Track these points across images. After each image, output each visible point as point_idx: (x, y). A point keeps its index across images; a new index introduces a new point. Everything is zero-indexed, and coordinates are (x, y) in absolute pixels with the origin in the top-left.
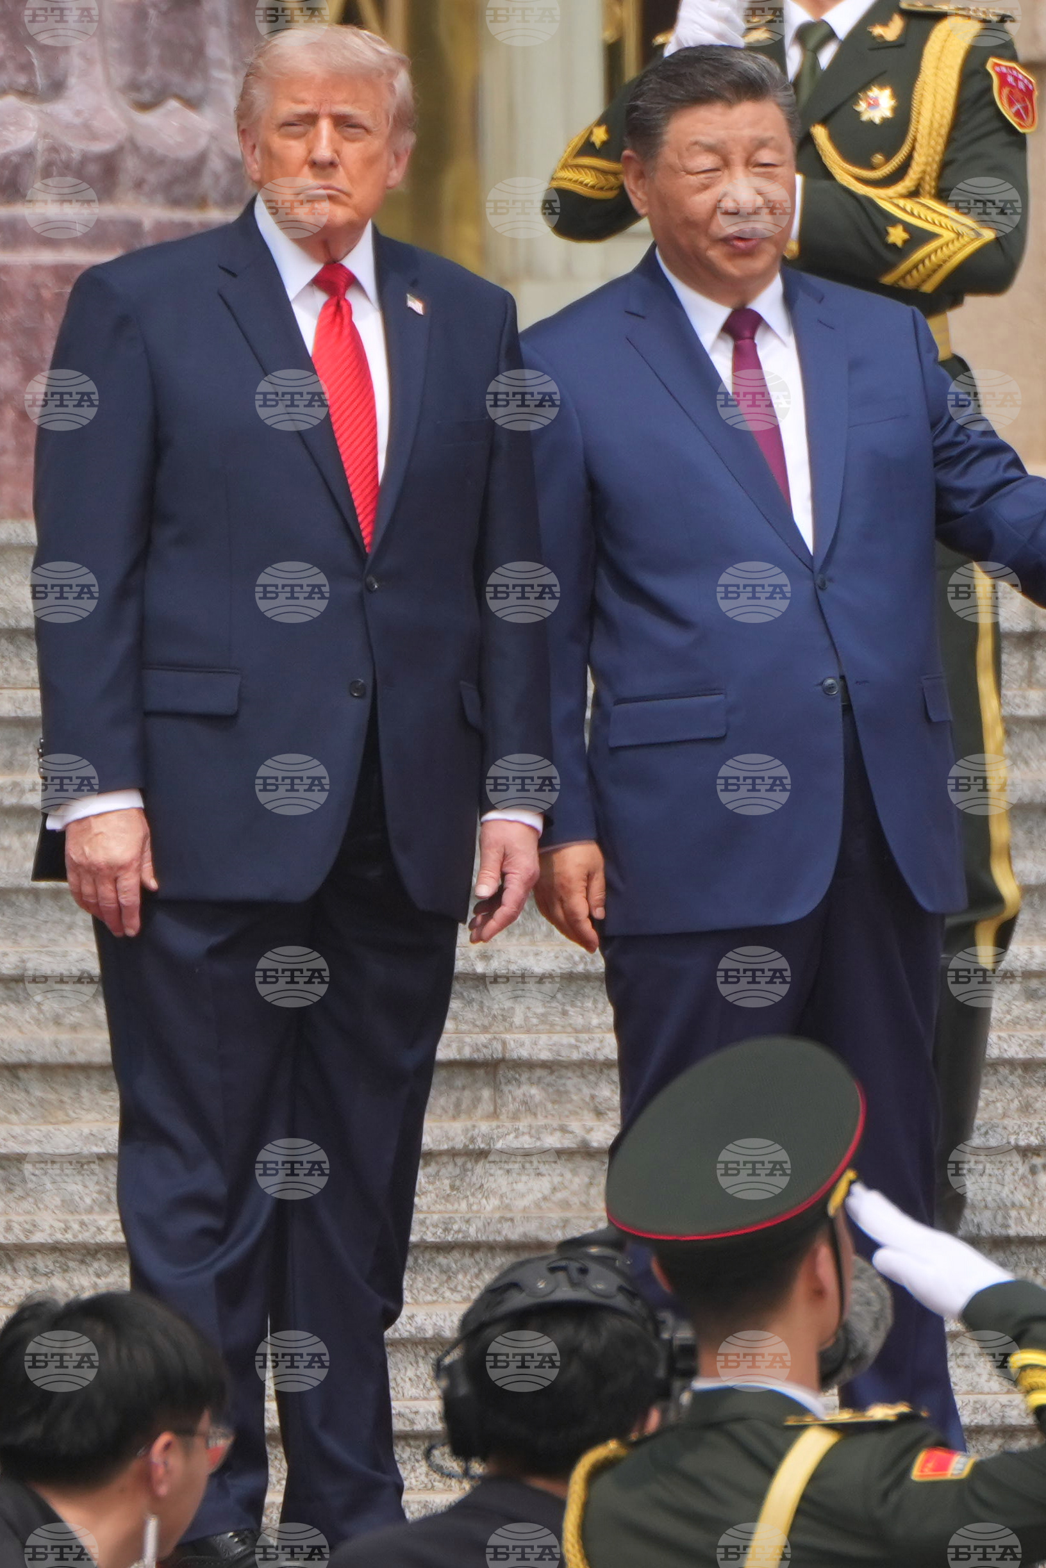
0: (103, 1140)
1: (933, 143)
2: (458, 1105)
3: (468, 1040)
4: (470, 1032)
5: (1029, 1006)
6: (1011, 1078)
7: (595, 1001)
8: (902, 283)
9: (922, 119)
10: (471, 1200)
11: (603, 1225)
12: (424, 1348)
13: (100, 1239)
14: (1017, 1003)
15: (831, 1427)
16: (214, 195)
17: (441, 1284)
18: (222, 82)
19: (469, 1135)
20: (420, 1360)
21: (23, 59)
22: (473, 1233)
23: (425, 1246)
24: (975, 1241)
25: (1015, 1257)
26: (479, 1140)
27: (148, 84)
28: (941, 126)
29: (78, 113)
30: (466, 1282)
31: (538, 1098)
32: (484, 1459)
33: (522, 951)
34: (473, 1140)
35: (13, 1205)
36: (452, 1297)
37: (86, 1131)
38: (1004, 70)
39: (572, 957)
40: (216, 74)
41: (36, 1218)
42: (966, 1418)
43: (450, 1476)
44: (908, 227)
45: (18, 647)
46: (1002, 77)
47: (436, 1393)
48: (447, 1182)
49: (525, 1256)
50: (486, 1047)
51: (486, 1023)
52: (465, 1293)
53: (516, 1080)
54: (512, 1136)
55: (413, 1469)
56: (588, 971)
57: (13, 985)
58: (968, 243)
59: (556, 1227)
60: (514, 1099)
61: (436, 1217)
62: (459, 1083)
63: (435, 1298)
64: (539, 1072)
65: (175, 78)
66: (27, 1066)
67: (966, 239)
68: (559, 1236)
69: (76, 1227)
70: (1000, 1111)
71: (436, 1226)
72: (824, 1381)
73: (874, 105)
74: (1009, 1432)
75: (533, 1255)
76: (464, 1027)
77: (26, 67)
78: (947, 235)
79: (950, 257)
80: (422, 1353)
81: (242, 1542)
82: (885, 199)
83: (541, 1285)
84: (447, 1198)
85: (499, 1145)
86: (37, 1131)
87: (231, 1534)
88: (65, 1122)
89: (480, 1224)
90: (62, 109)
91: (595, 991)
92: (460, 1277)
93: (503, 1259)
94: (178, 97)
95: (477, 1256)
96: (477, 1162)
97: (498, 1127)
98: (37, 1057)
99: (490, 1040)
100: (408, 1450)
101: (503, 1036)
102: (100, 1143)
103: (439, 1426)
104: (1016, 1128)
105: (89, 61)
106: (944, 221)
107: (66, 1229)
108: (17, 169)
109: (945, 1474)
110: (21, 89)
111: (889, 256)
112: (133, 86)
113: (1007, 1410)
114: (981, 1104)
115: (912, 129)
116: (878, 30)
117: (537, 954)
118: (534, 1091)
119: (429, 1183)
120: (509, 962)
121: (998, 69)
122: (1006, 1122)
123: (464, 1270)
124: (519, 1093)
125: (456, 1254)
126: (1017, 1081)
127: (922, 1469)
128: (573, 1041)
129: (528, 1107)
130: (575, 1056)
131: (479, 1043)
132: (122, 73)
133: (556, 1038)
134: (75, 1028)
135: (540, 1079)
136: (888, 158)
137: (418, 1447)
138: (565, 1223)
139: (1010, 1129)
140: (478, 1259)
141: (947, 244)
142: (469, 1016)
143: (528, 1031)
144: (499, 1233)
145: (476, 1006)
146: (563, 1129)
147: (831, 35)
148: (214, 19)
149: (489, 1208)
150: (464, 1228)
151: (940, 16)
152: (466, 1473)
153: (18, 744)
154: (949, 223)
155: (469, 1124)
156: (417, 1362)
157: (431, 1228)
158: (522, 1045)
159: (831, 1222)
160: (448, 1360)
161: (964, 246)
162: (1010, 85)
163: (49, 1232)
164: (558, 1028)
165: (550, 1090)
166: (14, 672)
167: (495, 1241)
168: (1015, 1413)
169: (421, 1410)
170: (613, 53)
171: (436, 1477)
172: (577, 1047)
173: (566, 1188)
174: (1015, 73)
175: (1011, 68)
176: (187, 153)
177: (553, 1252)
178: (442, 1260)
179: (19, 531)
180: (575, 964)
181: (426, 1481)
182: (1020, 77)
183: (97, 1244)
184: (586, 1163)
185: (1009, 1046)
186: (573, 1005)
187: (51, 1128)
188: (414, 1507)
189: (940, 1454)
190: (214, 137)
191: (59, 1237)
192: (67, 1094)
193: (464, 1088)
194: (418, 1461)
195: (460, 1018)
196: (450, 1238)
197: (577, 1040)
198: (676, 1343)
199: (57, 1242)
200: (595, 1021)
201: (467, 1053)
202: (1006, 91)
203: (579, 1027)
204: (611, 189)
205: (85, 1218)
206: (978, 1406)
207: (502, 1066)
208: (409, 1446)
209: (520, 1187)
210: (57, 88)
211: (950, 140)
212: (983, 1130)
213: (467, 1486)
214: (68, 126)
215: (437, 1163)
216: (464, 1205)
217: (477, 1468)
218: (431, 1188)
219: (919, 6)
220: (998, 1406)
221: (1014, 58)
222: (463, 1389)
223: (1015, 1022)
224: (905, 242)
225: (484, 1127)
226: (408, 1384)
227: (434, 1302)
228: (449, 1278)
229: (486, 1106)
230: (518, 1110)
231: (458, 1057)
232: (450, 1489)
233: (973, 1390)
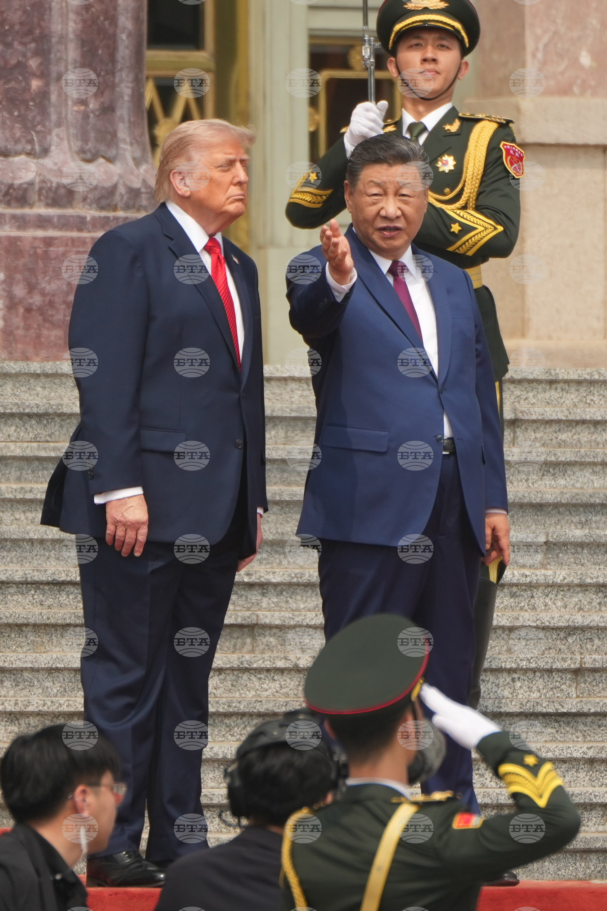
0: (62, 661)
1: (474, 182)
2: (235, 646)
3: (240, 614)
4: (241, 610)
5: (512, 600)
6: (503, 635)
7: (302, 596)
8: (457, 251)
9: (468, 171)
10: (242, 692)
11: (304, 705)
12: (218, 764)
13: (60, 709)
14: (507, 599)
15: (415, 803)
16: (120, 205)
17: (227, 733)
18: (125, 150)
19: (240, 661)
20: (216, 770)
21: (29, 137)
22: (242, 708)
23: (218, 714)
24: (485, 714)
25: (504, 722)
26: (245, 663)
27: (90, 150)
28: (478, 174)
29: (56, 164)
30: (238, 731)
31: (274, 643)
32: (247, 817)
33: (266, 571)
34: (242, 663)
35: (19, 692)
36: (232, 739)
37: (54, 656)
38: (509, 147)
39: (291, 574)
40: (122, 145)
41: (30, 699)
42: (480, 800)
43: (230, 825)
44: (461, 224)
45: (24, 422)
46: (508, 151)
47: (224, 785)
48: (229, 682)
49: (267, 719)
50: (249, 618)
51: (249, 606)
52: (238, 737)
53: (263, 634)
54: (261, 661)
55: (212, 822)
56: (299, 582)
57: (20, 586)
58: (491, 232)
59: (282, 705)
60: (262, 643)
61: (224, 700)
62: (235, 635)
63: (223, 739)
64: (274, 630)
65: (102, 148)
66: (27, 625)
67: (490, 230)
68: (283, 709)
69: (49, 703)
70: (497, 651)
71: (224, 704)
72: (411, 781)
73: (445, 164)
74: (500, 806)
75: (272, 719)
76: (238, 608)
77: (31, 142)
78: (480, 228)
79: (482, 239)
80: (217, 766)
81: (130, 857)
82: (450, 210)
83: (275, 733)
84: (229, 691)
85: (255, 666)
86: (31, 657)
87: (124, 853)
88: (44, 652)
89: (246, 704)
90: (47, 162)
91: (302, 591)
92: (236, 729)
93: (257, 721)
94: (104, 157)
95: (244, 719)
96: (244, 673)
97: (254, 657)
98: (32, 621)
99: (251, 614)
100: (209, 812)
101: (257, 612)
102: (61, 662)
103: (225, 801)
104: (505, 659)
105: (61, 139)
106: (479, 222)
107: (44, 705)
108: (26, 190)
109: (468, 826)
110: (28, 152)
111: (451, 238)
112: (82, 151)
113: (499, 796)
114: (489, 648)
115: (464, 176)
116: (447, 127)
117: (274, 573)
118: (272, 639)
119: (221, 683)
120: (260, 577)
121: (505, 147)
122: (500, 656)
123: (237, 725)
124: (264, 640)
125: (234, 718)
126: (506, 637)
127: (458, 823)
128: (291, 616)
129: (269, 647)
130: (292, 623)
131: (245, 616)
132: (76, 145)
133: (282, 614)
134: (49, 607)
135: (275, 633)
136: (452, 190)
137: (214, 812)
138: (287, 704)
139: (502, 660)
140: (244, 720)
141: (480, 232)
142: (241, 603)
143: (269, 610)
144: (255, 708)
145: (244, 598)
146: (286, 658)
147: (425, 129)
148: (122, 119)
149: (250, 696)
150: (238, 706)
151: (478, 120)
152: (239, 824)
153: (23, 469)
154: (482, 223)
155: (240, 655)
156: (214, 770)
157: (222, 705)
158: (266, 617)
159: (412, 703)
160: (230, 770)
161: (489, 234)
162: (511, 155)
163: (35, 705)
164: (284, 609)
165: (280, 639)
166: (22, 434)
167: (253, 711)
168: (503, 798)
169: (216, 793)
170: (313, 137)
171: (223, 825)
172: (293, 619)
173: (287, 687)
174: (514, 148)
175: (513, 146)
176: (108, 184)
177: (281, 718)
178: (226, 721)
179: (25, 367)
180: (293, 578)
181: (218, 828)
182: (517, 150)
183: (59, 712)
184: (297, 675)
185: (502, 620)
186: (291, 598)
187: (38, 655)
188: (212, 840)
189: (466, 816)
190: (121, 176)
191: (41, 708)
192: (46, 639)
193: (238, 638)
194: (214, 818)
195: (236, 603)
196: (231, 710)
197: (293, 615)
198: (341, 762)
199: (40, 711)
200: (302, 606)
201: (239, 621)
202: (509, 158)
203: (294, 609)
204: (319, 203)
205: (54, 699)
206: (485, 794)
207: (256, 627)
208: (210, 811)
209: (265, 686)
210: (45, 151)
211: (482, 182)
212: (489, 660)
213: (238, 831)
214: (51, 170)
215: (225, 674)
216: (237, 694)
217: (244, 822)
218: (221, 685)
219: (468, 115)
220: (495, 794)
221: (513, 141)
222: (237, 783)
223: (505, 608)
224: (460, 231)
225: (247, 657)
226: (210, 780)
227: (223, 741)
228: (231, 730)
229: (248, 647)
230: (264, 648)
231: (235, 623)
232: (229, 832)
233: (483, 785)
